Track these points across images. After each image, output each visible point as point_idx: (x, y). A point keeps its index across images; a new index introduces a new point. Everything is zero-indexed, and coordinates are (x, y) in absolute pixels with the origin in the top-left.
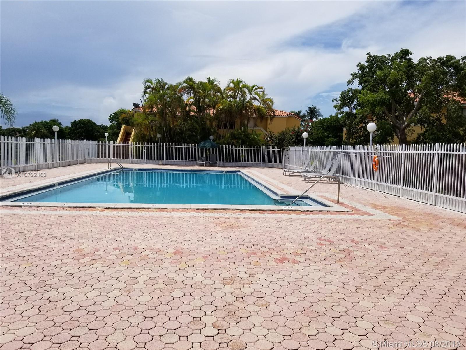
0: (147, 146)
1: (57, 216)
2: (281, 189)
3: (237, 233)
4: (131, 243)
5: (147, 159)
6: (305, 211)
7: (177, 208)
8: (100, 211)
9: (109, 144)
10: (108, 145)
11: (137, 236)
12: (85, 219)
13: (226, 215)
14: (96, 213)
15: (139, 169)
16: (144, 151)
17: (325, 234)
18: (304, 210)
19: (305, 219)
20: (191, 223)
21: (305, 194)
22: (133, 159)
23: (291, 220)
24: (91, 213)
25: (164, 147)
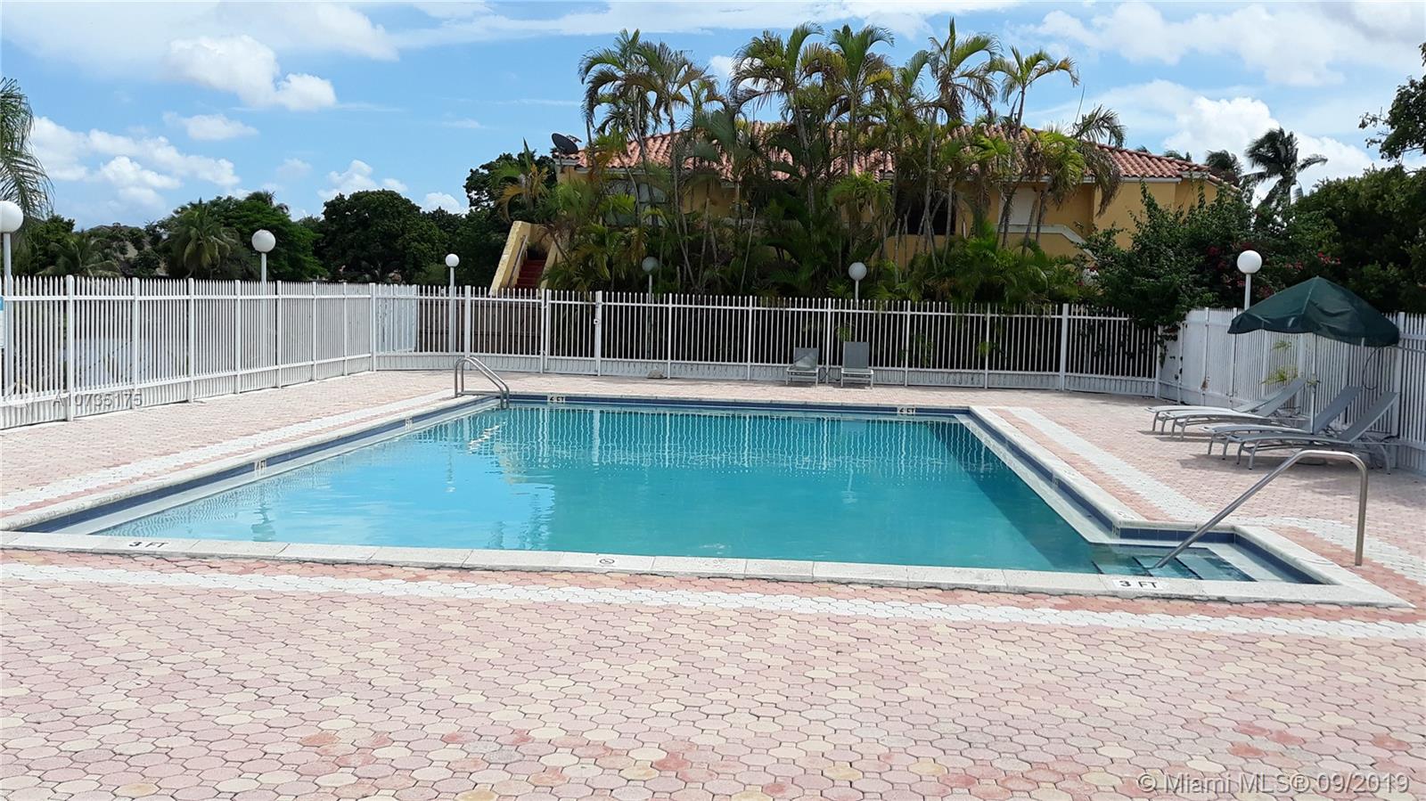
0: (604, 307)
1: (251, 598)
2: (1129, 498)
3: (913, 691)
4: (508, 716)
5: (603, 356)
6: (1209, 600)
7: (693, 574)
8: (408, 580)
9: (460, 298)
10: (457, 301)
11: (533, 687)
12: (349, 614)
13: (881, 611)
14: (394, 587)
15: (570, 399)
16: (593, 326)
17: (1274, 705)
18: (1209, 594)
19: (1200, 638)
20: (741, 638)
21: (1228, 521)
22: (552, 354)
23: (1146, 639)
24: (376, 587)
25: (667, 309)
